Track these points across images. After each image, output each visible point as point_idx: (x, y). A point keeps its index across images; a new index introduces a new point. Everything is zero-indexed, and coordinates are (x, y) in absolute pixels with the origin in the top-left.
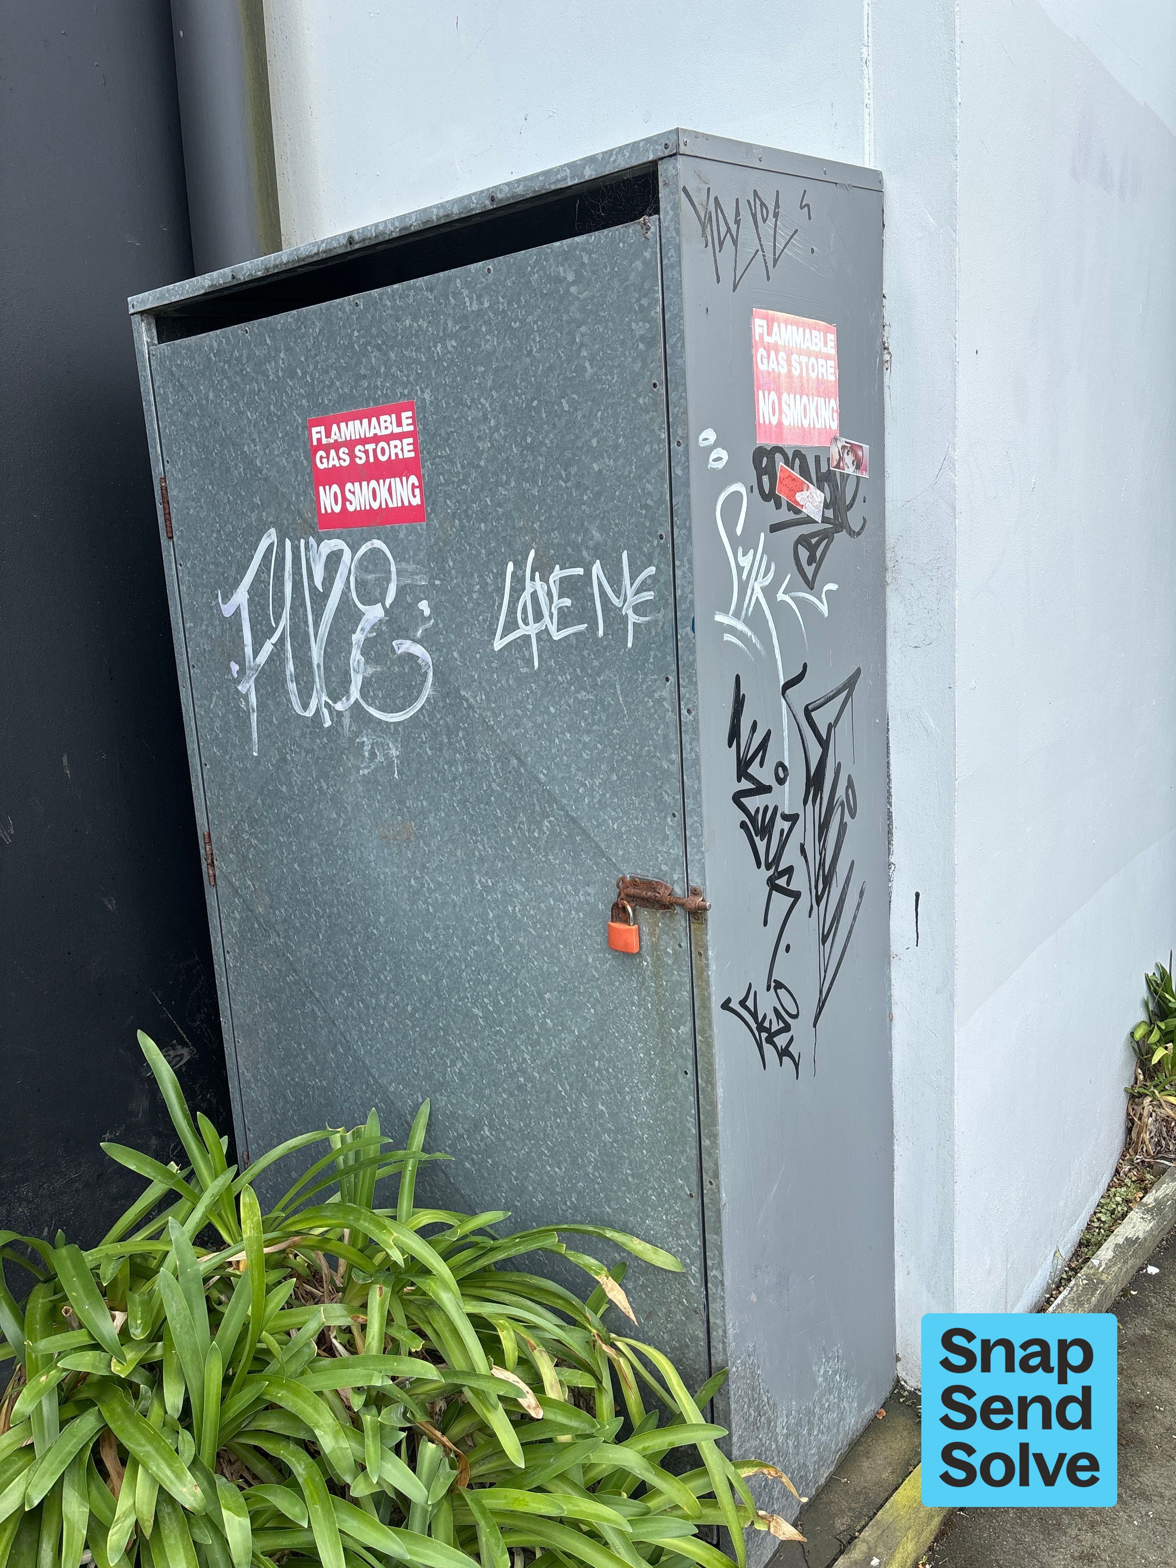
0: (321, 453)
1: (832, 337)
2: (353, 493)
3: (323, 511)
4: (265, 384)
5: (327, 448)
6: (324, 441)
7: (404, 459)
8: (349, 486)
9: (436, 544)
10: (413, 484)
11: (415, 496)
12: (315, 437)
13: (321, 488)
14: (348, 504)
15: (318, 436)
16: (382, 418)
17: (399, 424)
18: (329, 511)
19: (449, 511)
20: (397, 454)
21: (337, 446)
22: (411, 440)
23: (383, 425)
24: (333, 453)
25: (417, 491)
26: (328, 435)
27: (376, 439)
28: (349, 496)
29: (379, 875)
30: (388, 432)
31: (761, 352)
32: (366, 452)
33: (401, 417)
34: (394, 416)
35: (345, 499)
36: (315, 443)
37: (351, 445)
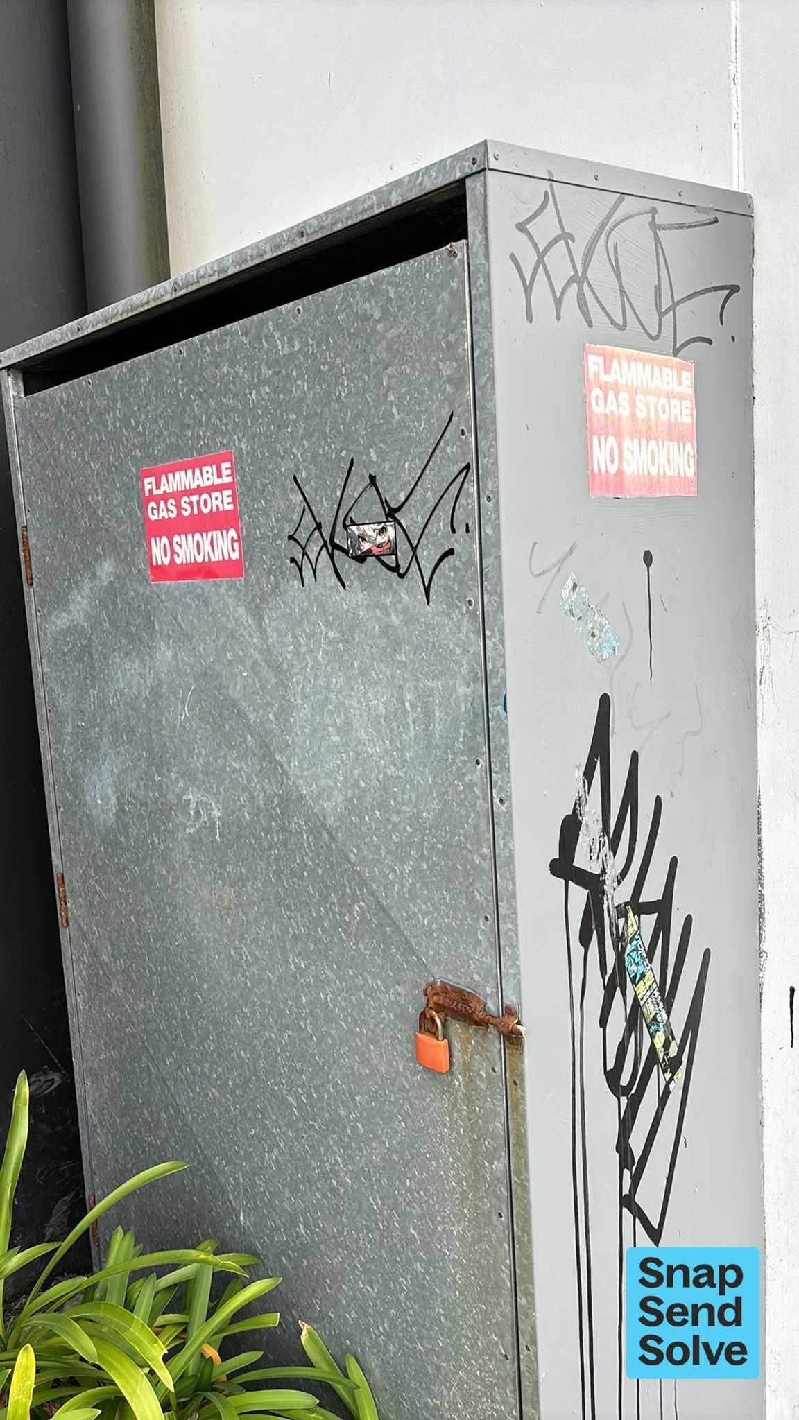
0: (152, 504)
1: (687, 376)
2: (180, 545)
3: (154, 564)
4: (105, 435)
5: (157, 499)
6: (155, 492)
7: (224, 511)
8: (176, 538)
9: (253, 600)
10: (232, 538)
11: (234, 550)
12: (147, 487)
13: (153, 541)
14: (175, 556)
15: (149, 487)
16: (205, 469)
17: (220, 475)
18: (160, 563)
19: (265, 566)
20: (217, 506)
21: (165, 497)
22: (229, 492)
23: (205, 476)
24: (162, 504)
25: (236, 545)
26: (158, 487)
27: (199, 491)
28: (177, 548)
29: (203, 940)
30: (209, 483)
31: (596, 392)
32: (191, 504)
33: (220, 467)
34: (214, 467)
35: (173, 552)
36: (147, 494)
37: (177, 496)
